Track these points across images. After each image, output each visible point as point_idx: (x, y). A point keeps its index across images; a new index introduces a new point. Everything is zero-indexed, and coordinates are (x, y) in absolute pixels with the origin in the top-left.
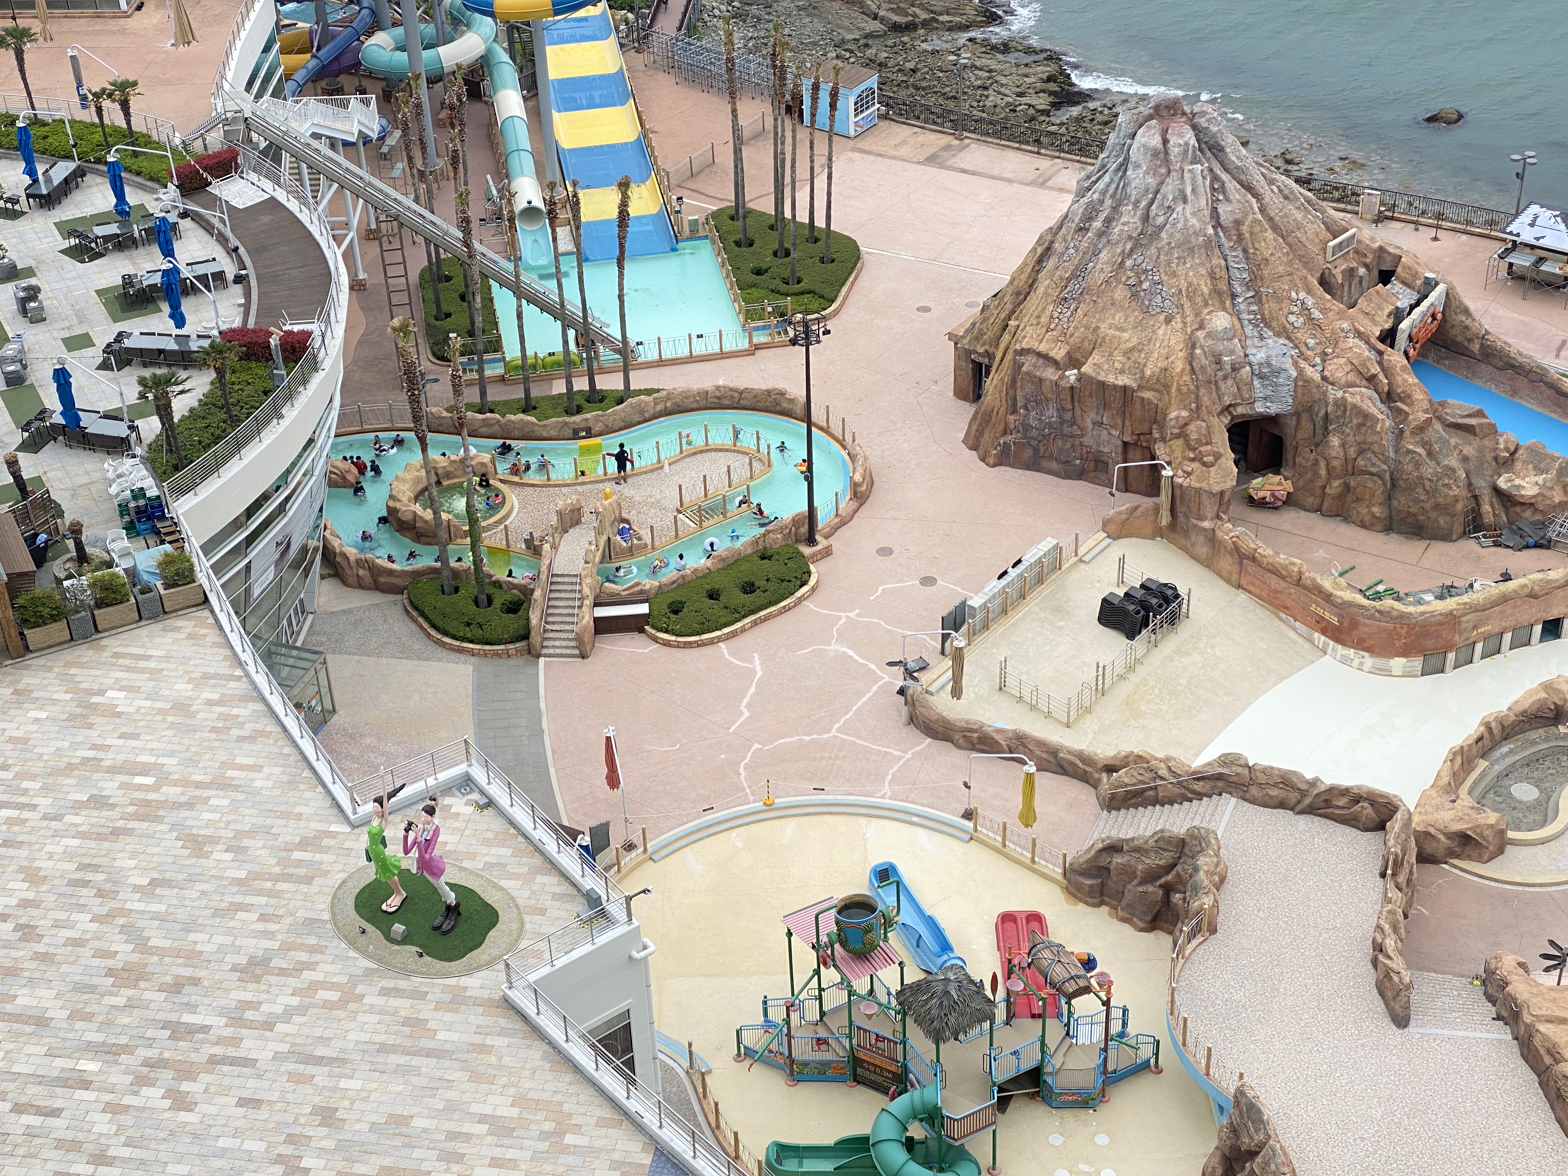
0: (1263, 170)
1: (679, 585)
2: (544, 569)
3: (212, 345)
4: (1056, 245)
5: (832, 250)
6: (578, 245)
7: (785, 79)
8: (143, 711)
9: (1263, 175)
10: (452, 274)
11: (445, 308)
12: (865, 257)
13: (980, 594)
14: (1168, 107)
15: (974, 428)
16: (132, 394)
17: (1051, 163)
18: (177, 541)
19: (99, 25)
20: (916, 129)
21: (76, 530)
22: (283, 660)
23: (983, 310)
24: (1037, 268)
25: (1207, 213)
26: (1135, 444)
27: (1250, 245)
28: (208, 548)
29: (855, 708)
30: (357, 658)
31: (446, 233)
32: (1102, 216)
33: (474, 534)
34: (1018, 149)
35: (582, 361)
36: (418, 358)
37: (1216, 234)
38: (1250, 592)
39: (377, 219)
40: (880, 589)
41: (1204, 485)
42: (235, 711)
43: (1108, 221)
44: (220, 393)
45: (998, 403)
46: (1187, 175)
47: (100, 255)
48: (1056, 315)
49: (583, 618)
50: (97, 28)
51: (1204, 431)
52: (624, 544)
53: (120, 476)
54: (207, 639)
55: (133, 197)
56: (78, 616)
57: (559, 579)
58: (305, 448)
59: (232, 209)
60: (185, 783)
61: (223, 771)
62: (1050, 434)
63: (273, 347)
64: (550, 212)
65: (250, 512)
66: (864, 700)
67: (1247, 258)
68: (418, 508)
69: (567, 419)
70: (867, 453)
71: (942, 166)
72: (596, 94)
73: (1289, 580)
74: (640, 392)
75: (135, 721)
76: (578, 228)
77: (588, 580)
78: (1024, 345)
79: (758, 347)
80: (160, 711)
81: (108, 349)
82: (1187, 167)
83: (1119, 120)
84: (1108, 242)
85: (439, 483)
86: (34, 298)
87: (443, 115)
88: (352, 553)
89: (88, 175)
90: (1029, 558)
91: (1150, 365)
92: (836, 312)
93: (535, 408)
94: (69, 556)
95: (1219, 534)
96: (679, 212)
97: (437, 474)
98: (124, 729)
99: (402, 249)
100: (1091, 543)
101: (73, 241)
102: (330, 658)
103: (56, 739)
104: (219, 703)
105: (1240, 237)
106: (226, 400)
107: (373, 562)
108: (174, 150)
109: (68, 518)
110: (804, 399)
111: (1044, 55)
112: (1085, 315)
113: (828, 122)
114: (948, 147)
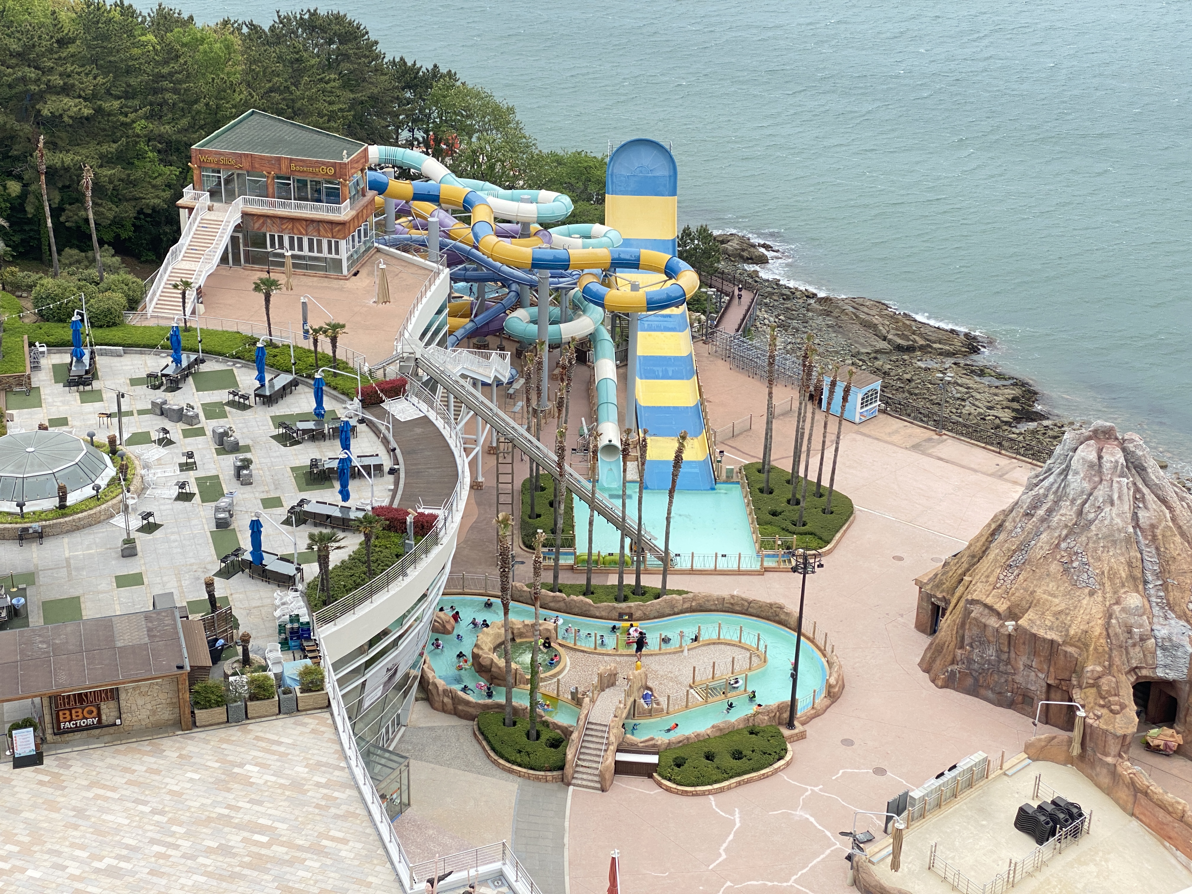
0: (1177, 490)
1: (684, 745)
2: (582, 717)
3: (365, 517)
4: (1007, 524)
5: (832, 505)
6: (641, 476)
7: (811, 375)
8: (269, 784)
9: (1176, 493)
10: (546, 486)
11: (537, 510)
12: (857, 513)
13: (920, 788)
14: (1104, 433)
15: (929, 655)
16: (303, 544)
17: (1009, 462)
18: (316, 657)
19: (326, 283)
20: (906, 423)
21: (245, 640)
22: (377, 759)
23: (944, 565)
24: (990, 539)
25: (1129, 515)
26: (1057, 687)
27: (1162, 545)
28: (337, 666)
29: (810, 865)
30: (432, 765)
31: (546, 456)
32: (1045, 507)
33: (534, 683)
34: (984, 448)
35: (632, 563)
36: (512, 545)
37: (1135, 533)
38: (1141, 821)
39: (498, 440)
40: (841, 771)
41: (1110, 728)
42: (336, 794)
43: (1050, 511)
44: (365, 552)
45: (949, 638)
46: (1115, 485)
47: (298, 443)
48: (1002, 577)
49: (607, 759)
50: (325, 284)
51: (1113, 685)
52: (646, 706)
53: (283, 604)
54: (325, 735)
55: (328, 404)
56: (235, 704)
57: (593, 727)
58: (420, 600)
59: (396, 421)
60: (290, 845)
61: (319, 840)
62: (988, 669)
63: (408, 523)
64: (624, 450)
65: (372, 643)
66: (818, 859)
67: (1159, 555)
68: (495, 657)
69: (616, 605)
70: (842, 663)
71: (924, 453)
72: (670, 370)
73: (1174, 815)
74: (673, 592)
75: (261, 791)
76: (643, 464)
77: (615, 731)
78: (975, 597)
79: (767, 570)
80: (282, 786)
81: (292, 510)
82: (1116, 479)
83: (1065, 437)
84: (1049, 527)
85: (513, 640)
86: (246, 467)
87: (557, 371)
88: (441, 684)
89: (300, 385)
90: (964, 765)
91: (1074, 627)
92: (830, 551)
93: (593, 593)
94: (237, 658)
95: (1119, 769)
96: (719, 462)
97: (513, 633)
98: (253, 796)
99: (512, 463)
100: (1015, 760)
101: (281, 431)
102: (412, 762)
103: (204, 797)
104: (325, 786)
105: (1154, 538)
106: (368, 558)
107: (456, 693)
108: (362, 375)
109: (242, 630)
110: (797, 614)
111: (1011, 381)
112: (1025, 580)
113: (840, 410)
114: (930, 440)
